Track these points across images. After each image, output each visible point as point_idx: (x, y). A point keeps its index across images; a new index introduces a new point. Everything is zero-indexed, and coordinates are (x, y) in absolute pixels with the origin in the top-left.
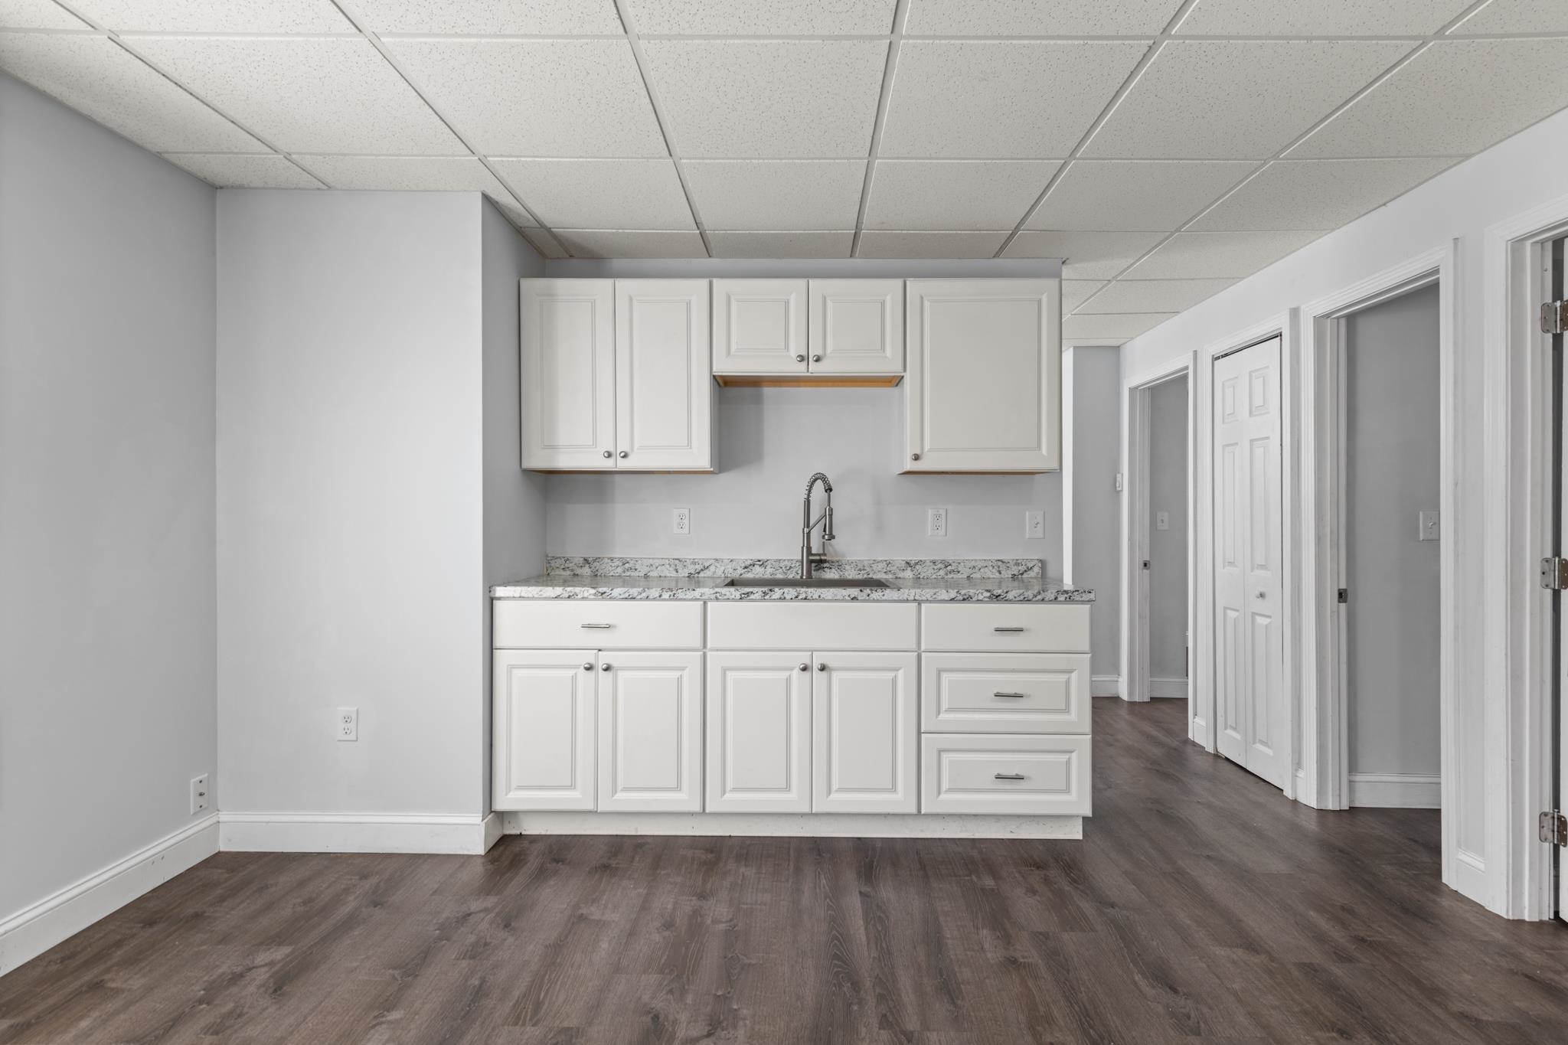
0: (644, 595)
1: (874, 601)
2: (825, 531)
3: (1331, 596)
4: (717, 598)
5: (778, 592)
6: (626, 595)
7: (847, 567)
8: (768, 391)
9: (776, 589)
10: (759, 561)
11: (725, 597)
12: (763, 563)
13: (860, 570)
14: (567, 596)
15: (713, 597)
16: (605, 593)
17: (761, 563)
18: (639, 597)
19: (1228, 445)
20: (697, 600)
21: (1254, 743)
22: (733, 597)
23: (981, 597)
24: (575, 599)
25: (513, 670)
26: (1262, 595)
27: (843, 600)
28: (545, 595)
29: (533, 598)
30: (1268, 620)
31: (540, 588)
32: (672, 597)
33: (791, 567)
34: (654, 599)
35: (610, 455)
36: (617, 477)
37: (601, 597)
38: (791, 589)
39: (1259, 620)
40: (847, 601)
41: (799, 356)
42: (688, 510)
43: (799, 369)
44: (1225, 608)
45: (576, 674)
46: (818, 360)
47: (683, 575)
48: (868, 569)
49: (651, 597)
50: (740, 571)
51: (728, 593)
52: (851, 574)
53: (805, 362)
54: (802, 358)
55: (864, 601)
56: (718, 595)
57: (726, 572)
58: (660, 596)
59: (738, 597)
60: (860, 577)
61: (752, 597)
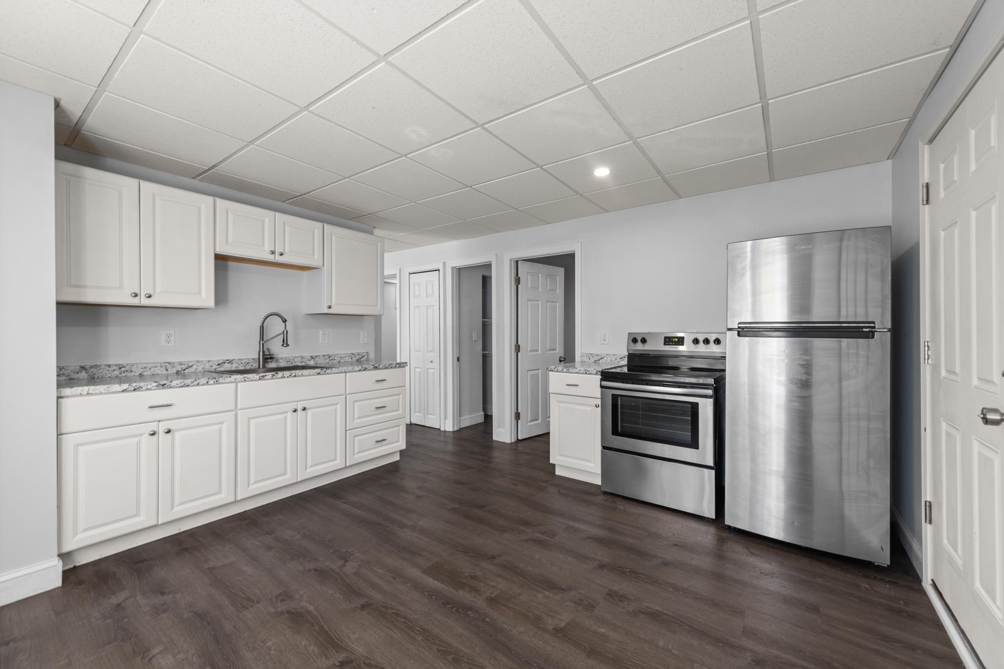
0: (196, 383)
1: (328, 374)
2: (284, 342)
3: (456, 359)
4: (245, 380)
5: (280, 374)
6: (182, 384)
7: (281, 361)
8: (231, 264)
9: (280, 373)
10: (228, 360)
11: (250, 379)
12: (230, 362)
13: (288, 362)
14: (133, 389)
15: (243, 380)
16: (165, 384)
17: (229, 361)
18: (192, 384)
19: (416, 307)
20: (232, 382)
21: (428, 415)
22: (255, 379)
23: (370, 368)
24: (139, 391)
25: (79, 447)
26: (432, 362)
27: (314, 375)
28: (112, 391)
29: (101, 393)
30: (434, 370)
31: (108, 386)
32: (215, 382)
33: (248, 363)
34: (203, 385)
35: (136, 295)
36: (110, 309)
37: (162, 387)
38: (287, 372)
39: (430, 370)
40: (315, 375)
41: (271, 251)
42: (174, 332)
43: (270, 258)
44: (415, 368)
45: (140, 440)
46: (282, 254)
47: (172, 372)
48: (292, 361)
49: (201, 384)
50: (215, 367)
51: (252, 377)
52: (283, 364)
53: (274, 255)
54: (273, 253)
55: (323, 374)
56: (246, 378)
57: (205, 368)
58: (207, 382)
59: (258, 378)
60: (288, 365)
61: (266, 378)
